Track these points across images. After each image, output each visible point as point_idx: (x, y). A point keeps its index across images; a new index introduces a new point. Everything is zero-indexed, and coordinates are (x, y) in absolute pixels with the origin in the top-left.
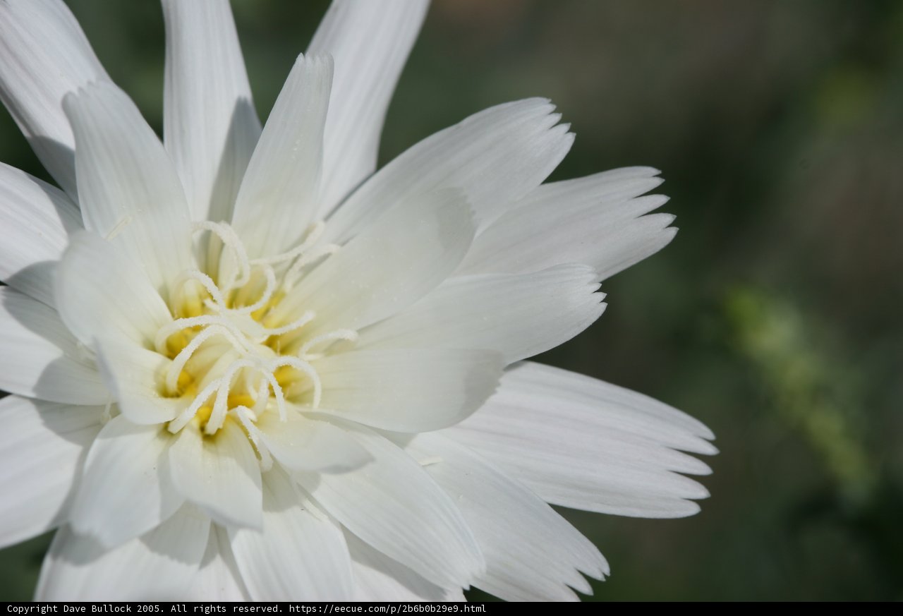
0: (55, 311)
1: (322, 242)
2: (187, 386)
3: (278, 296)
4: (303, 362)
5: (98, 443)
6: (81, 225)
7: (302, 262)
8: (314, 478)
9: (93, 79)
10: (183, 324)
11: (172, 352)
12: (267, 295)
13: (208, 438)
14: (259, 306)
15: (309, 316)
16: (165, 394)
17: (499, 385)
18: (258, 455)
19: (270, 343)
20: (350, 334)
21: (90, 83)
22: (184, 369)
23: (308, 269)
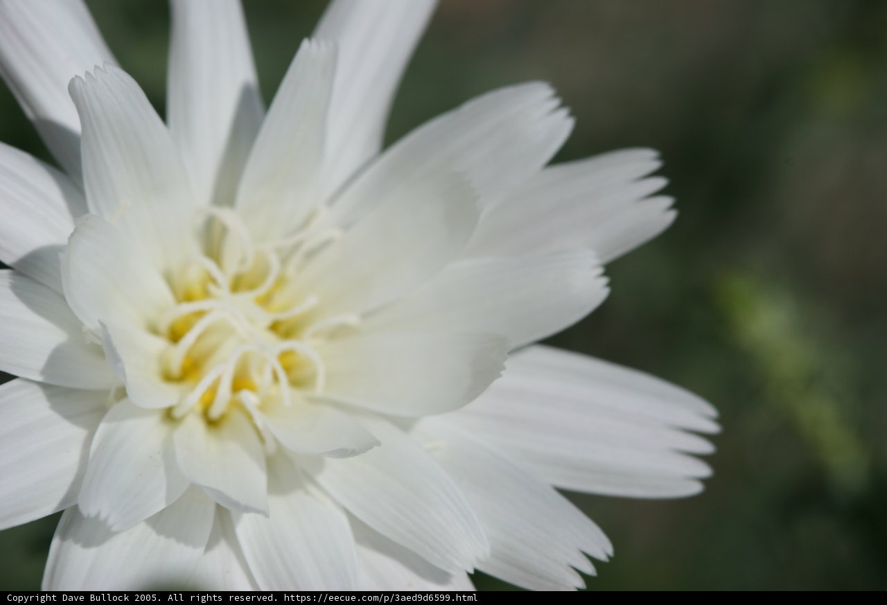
0: (63, 298)
1: (324, 227)
2: (190, 370)
3: (281, 281)
4: (306, 347)
5: (103, 427)
6: (86, 210)
7: (306, 247)
8: (318, 462)
9: (100, 64)
10: (187, 308)
11: (175, 336)
12: (270, 280)
13: (212, 423)
14: (262, 291)
15: (311, 301)
16: (168, 378)
17: (504, 368)
18: (262, 440)
19: (274, 327)
20: (352, 319)
21: (96, 67)
22: (189, 354)
23: (311, 254)
